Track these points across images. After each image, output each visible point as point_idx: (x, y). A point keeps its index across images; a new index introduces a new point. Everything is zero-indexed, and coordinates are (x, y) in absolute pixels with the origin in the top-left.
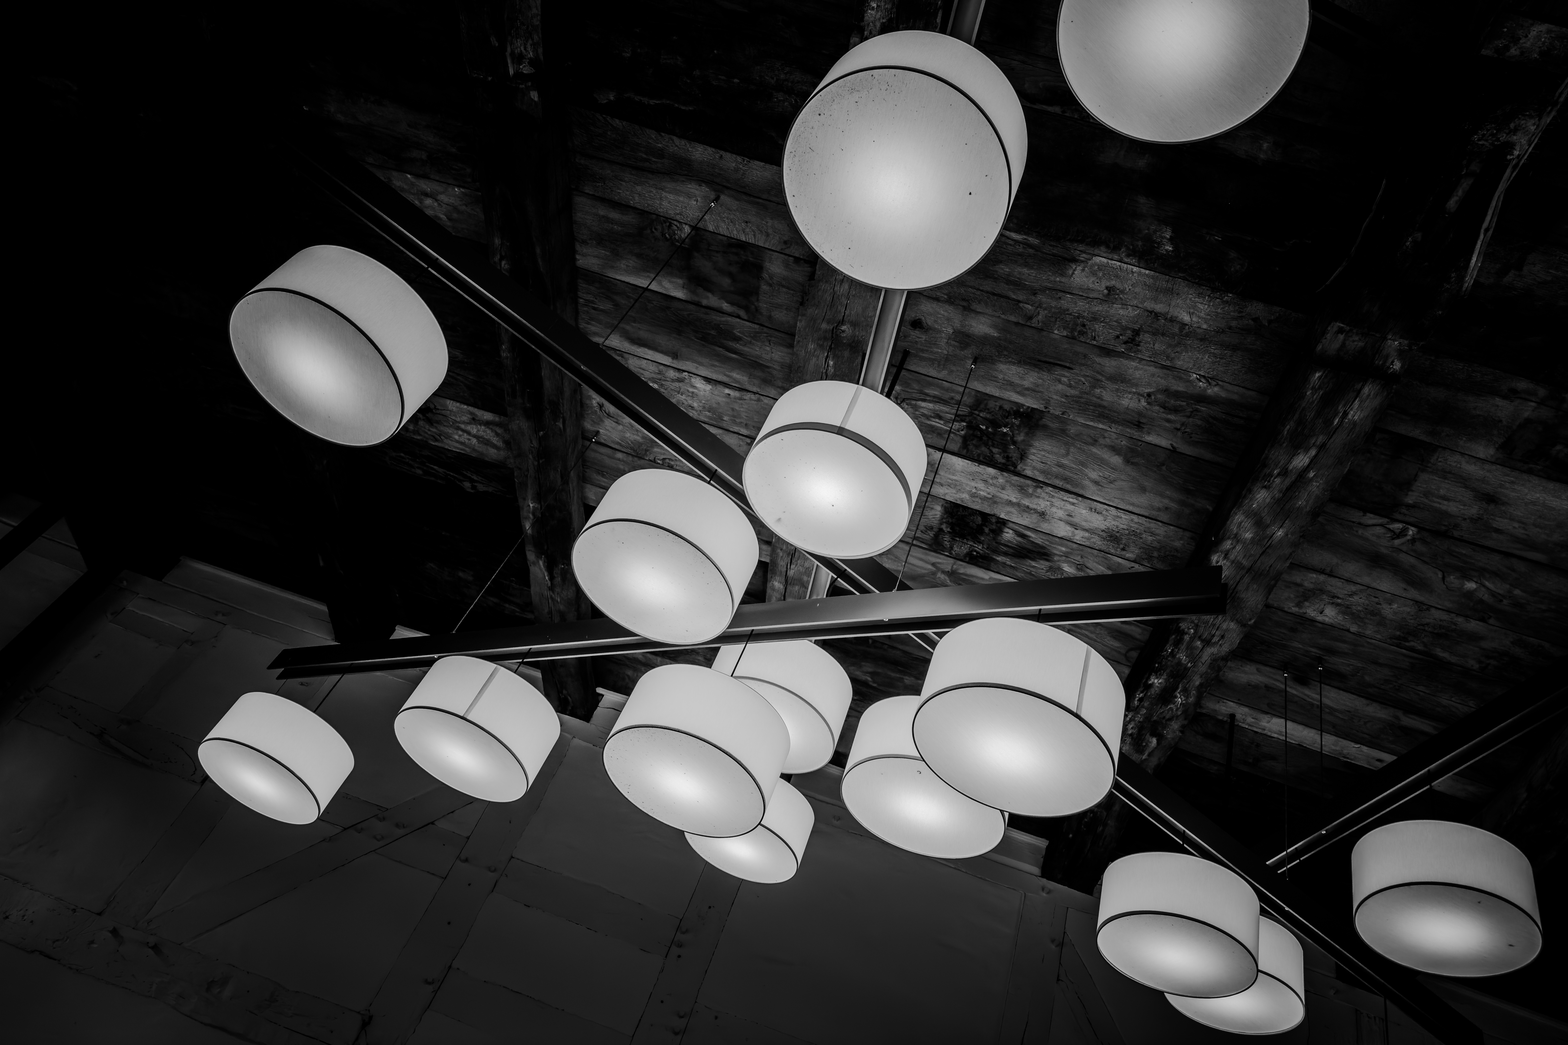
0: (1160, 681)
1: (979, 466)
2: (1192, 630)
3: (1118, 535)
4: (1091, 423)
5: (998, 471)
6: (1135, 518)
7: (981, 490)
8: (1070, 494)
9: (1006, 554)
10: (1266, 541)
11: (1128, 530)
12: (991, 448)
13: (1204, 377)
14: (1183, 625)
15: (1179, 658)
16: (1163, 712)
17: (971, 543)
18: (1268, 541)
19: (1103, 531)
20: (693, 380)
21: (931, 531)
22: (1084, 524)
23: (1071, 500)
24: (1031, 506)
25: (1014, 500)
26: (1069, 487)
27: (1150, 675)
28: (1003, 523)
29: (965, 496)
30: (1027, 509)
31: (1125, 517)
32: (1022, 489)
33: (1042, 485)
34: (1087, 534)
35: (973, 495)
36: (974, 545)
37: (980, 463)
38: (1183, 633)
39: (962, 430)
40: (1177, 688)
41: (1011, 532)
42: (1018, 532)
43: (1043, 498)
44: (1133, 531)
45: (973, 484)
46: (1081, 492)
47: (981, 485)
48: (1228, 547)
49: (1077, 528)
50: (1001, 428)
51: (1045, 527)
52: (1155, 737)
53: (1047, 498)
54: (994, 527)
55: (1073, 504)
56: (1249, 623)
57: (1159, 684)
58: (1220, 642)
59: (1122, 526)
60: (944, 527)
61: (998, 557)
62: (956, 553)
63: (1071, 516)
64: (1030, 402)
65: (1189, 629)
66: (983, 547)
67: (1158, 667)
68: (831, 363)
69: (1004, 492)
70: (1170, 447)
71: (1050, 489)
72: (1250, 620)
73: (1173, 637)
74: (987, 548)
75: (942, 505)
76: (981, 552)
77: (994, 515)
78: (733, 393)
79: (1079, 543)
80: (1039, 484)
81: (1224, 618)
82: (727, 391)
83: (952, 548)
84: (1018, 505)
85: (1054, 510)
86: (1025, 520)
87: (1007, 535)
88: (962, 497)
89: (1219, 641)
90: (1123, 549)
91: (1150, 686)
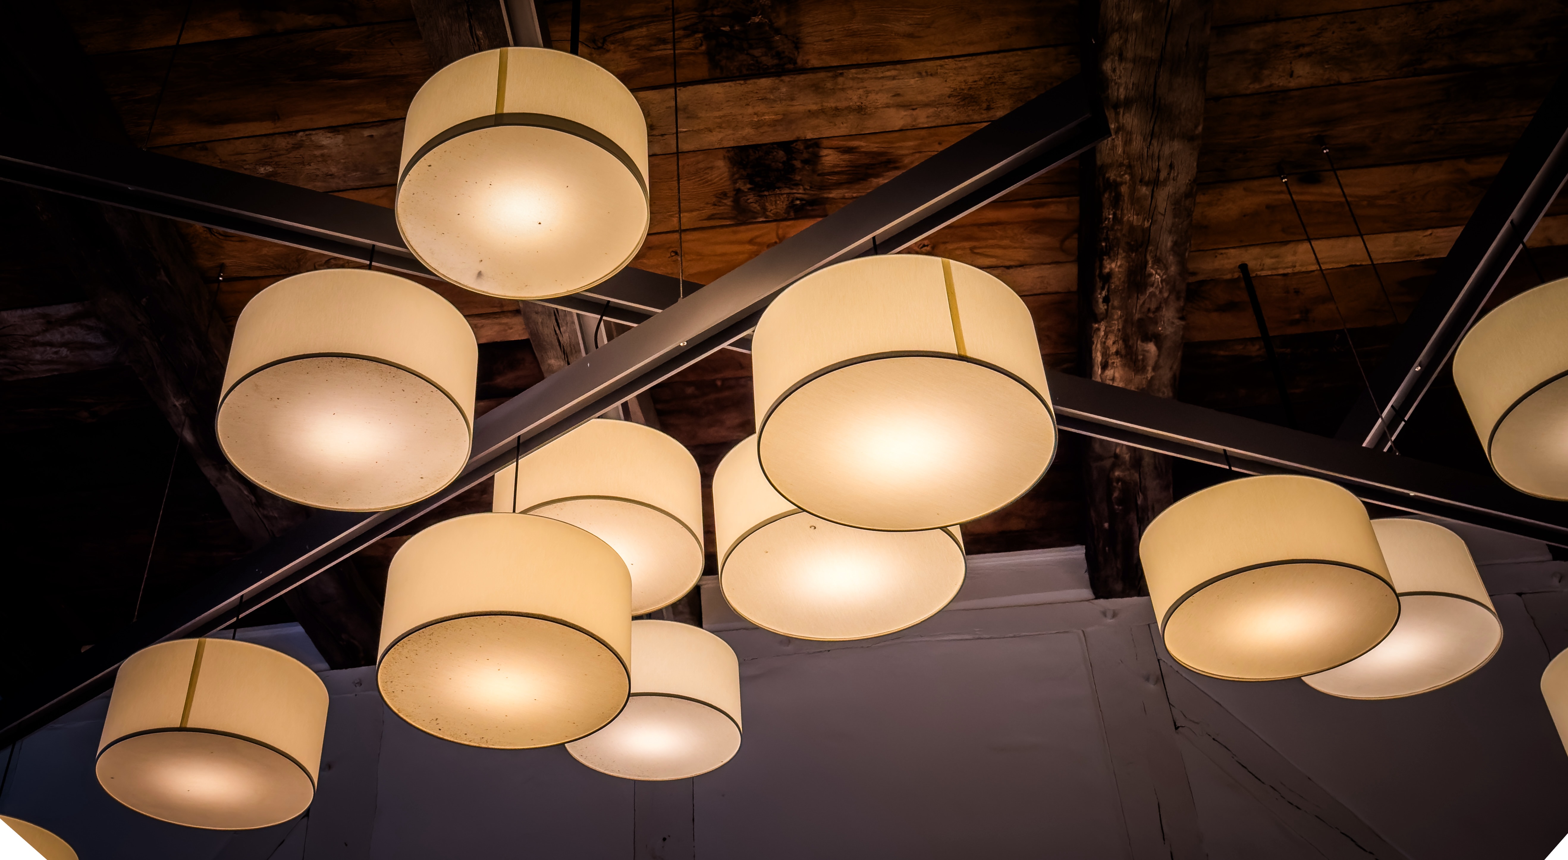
0: (1119, 264)
1: (746, 83)
2: (1126, 176)
3: (971, 92)
5: (774, 79)
6: (983, 60)
7: (764, 114)
8: (883, 66)
9: (838, 185)
10: (1164, 14)
11: (981, 79)
12: (750, 52)
14: (1112, 175)
15: (1128, 220)
16: (1144, 303)
17: (787, 191)
18: (1166, 13)
19: (950, 96)
20: (315, 138)
21: (726, 199)
22: (920, 98)
23: (888, 74)
24: (840, 105)
25: (814, 107)
26: (877, 58)
27: (1101, 260)
28: (815, 144)
29: (748, 131)
30: (837, 112)
31: (968, 63)
32: (817, 88)
33: (841, 71)
34: (931, 110)
35: (757, 126)
36: (792, 191)
37: (746, 77)
38: (1117, 185)
39: (701, 45)
40: (1147, 262)
41: (830, 151)
42: (841, 148)
43: (851, 88)
44: (990, 78)
45: (750, 110)
46: (897, 57)
47: (761, 108)
48: (1117, 43)
49: (914, 107)
50: (750, 19)
51: (872, 125)
52: (1151, 341)
53: (855, 85)
54: (805, 156)
55: (894, 78)
56: (1197, 132)
57: (1119, 268)
58: (1171, 176)
59: (971, 79)
60: (740, 185)
61: (830, 193)
62: (773, 214)
63: (898, 95)
65: (1121, 176)
66: (805, 189)
67: (1106, 245)
68: (480, 33)
69: (795, 103)
71: (853, 71)
72: (1196, 127)
73: (1106, 196)
74: (811, 187)
75: (724, 157)
76: (805, 197)
77: (797, 140)
78: (375, 132)
79: (926, 126)
80: (837, 71)
82: (367, 133)
83: (764, 209)
84: (823, 111)
85: (872, 97)
86: (842, 128)
87: (827, 158)
88: (747, 135)
89: (1169, 174)
90: (988, 108)
91: (1109, 275)
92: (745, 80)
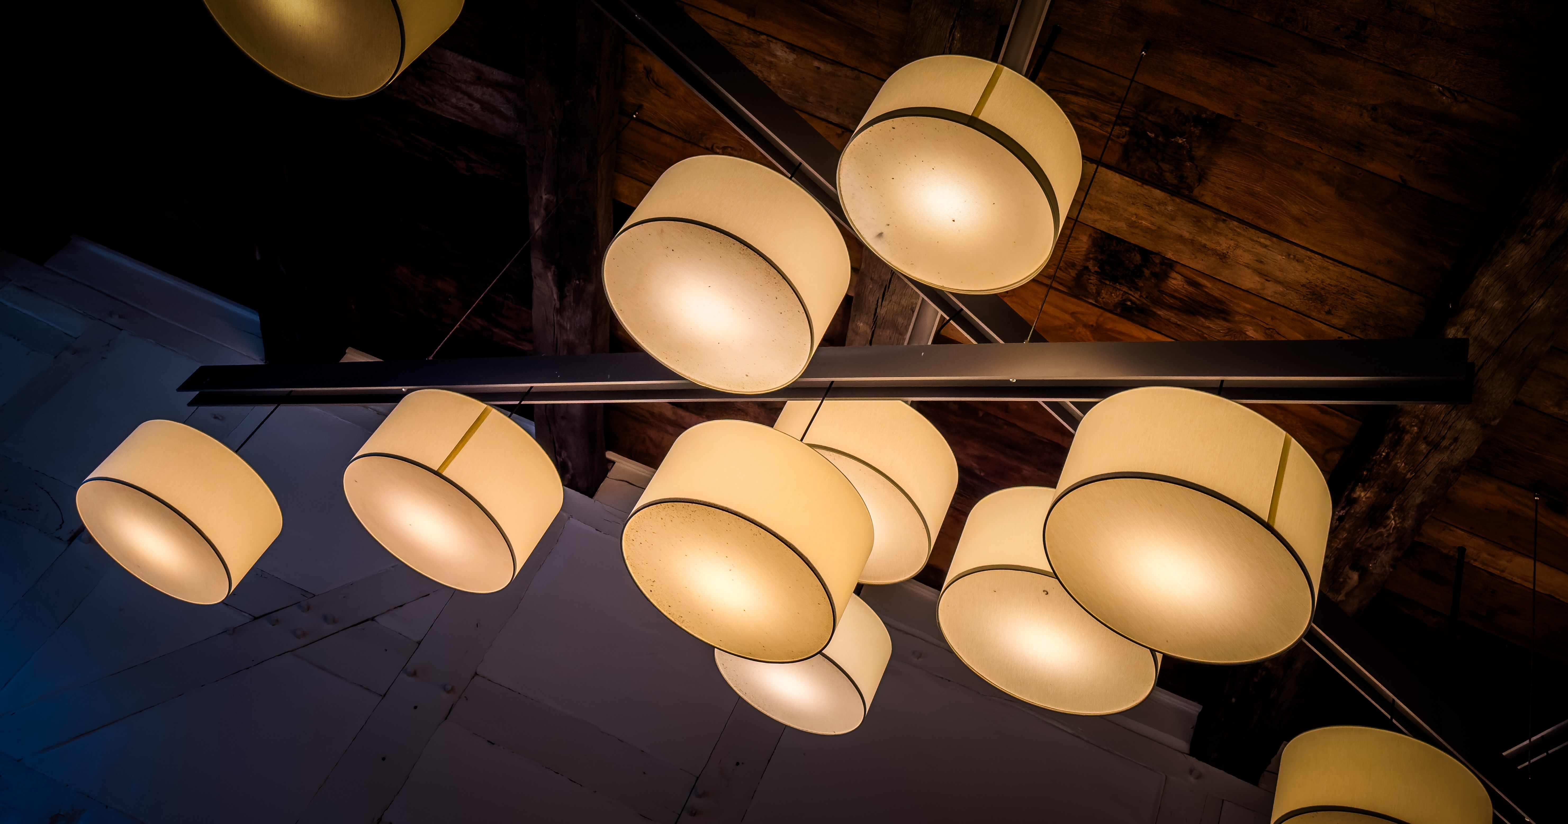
0: (1368, 495)
1: (1142, 187)
2: (1416, 428)
3: (1322, 292)
4: (1296, 140)
5: (1168, 195)
6: (1347, 271)
7: (1143, 218)
8: (1262, 232)
9: (1170, 307)
10: (1521, 315)
11: (1336, 286)
12: (1160, 164)
13: (1449, 90)
14: (1404, 421)
15: (1396, 465)
16: (1370, 538)
17: (1125, 289)
18: (1523, 315)
19: (1303, 286)
20: (772, 45)
21: (1072, 269)
22: (1278, 273)
23: (1262, 240)
24: (1209, 244)
25: (1186, 235)
26: (1261, 224)
27: (1356, 485)
28: (1170, 265)
29: (1122, 225)
30: (1203, 249)
31: (1334, 269)
32: (1197, 221)
33: (1224, 218)
34: (1280, 289)
35: (1132, 225)
36: (1130, 292)
37: (1144, 181)
38: (1404, 431)
39: (1123, 137)
40: (1391, 506)
41: (1179, 277)
42: (1190, 279)
43: (1226, 236)
44: (1344, 288)
45: (1133, 209)
46: (1276, 231)
47: (1143, 212)
48: (1470, 318)
49: (1269, 279)
50: (1175, 137)
51: (1225, 275)
52: (1357, 571)
53: (1231, 235)
54: (1157, 270)
55: (1266, 246)
56: (1493, 423)
57: (1366, 498)
58: (1452, 447)
59: (1328, 281)
60: (1090, 264)
61: (1160, 310)
62: (1104, 302)
63: (1261, 262)
64: (1216, 107)
65: (1412, 426)
66: (1141, 296)
67: (1367, 475)
68: (958, 35)
69: (1173, 223)
70: (1399, 180)
71: (1236, 223)
72: (1494, 419)
73: (1390, 435)
74: (1147, 297)
75: (1090, 235)
76: (1138, 302)
77: (1158, 254)
78: (822, 66)
79: (1269, 299)
80: (1222, 216)
81: (1460, 414)
82: (816, 64)
83: (1099, 293)
84: (1192, 242)
85: (1239, 252)
86: (1199, 263)
87: (1174, 282)
88: (1119, 227)
89: (1450, 445)
90: (1329, 312)
91: (1355, 501)
92: (1143, 183)
